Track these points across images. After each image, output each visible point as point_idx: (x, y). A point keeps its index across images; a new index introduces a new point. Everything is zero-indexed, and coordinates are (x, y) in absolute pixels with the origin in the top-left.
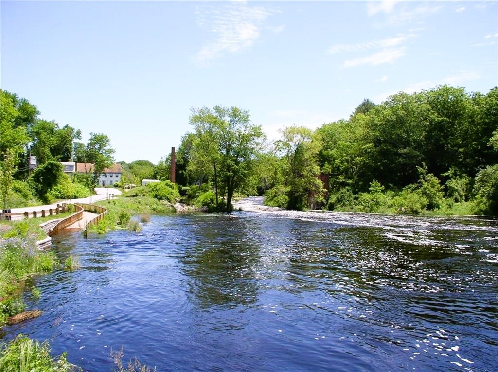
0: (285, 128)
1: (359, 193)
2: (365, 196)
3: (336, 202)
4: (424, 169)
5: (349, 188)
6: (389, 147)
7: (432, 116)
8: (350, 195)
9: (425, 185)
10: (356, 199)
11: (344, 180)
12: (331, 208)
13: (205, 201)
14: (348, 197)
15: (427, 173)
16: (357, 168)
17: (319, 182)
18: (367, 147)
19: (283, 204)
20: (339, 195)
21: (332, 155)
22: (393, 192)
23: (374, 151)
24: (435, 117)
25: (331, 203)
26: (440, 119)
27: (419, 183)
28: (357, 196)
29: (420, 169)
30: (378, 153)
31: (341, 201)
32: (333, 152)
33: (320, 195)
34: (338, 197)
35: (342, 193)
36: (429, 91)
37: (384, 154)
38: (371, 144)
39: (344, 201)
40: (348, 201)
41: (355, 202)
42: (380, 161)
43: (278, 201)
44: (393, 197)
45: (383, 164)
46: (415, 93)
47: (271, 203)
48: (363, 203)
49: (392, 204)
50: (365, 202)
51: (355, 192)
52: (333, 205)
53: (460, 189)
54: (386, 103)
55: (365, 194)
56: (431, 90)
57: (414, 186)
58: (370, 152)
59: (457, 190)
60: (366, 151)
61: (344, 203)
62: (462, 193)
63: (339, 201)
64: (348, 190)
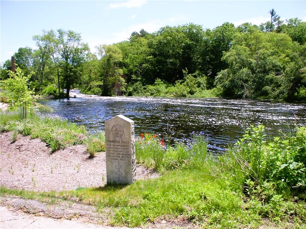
0: (99, 45)
1: (146, 85)
2: (151, 87)
3: (133, 91)
4: (186, 71)
5: (140, 82)
6: (162, 58)
7: (186, 41)
8: (141, 87)
9: (188, 80)
10: (145, 89)
11: (136, 78)
12: (130, 94)
13: (51, 92)
14: (140, 88)
15: (188, 74)
16: (141, 70)
17: (122, 79)
18: (149, 58)
19: (97, 93)
20: (134, 86)
21: (127, 63)
22: (166, 85)
23: (153, 60)
24: (188, 41)
25: (130, 92)
26: (191, 42)
27: (184, 79)
28: (145, 87)
29: (184, 71)
30: (155, 62)
31: (136, 90)
32: (127, 61)
33: (123, 87)
34: (134, 88)
35: (136, 85)
36: (182, 26)
37: (159, 62)
38: (151, 56)
39: (138, 90)
40: (140, 90)
41: (144, 91)
42: (157, 66)
43: (94, 91)
44: (166, 87)
45: (159, 68)
46: (175, 27)
47: (89, 92)
48: (150, 92)
49: (167, 92)
50: (151, 91)
51: (144, 85)
52: (131, 93)
53: (203, 83)
54: (159, 32)
55: (150, 86)
56: (183, 25)
57: (181, 81)
58: (151, 61)
59: (202, 83)
60: (148, 60)
61: (138, 92)
62: (205, 85)
63: (135, 90)
64: (139, 84)
